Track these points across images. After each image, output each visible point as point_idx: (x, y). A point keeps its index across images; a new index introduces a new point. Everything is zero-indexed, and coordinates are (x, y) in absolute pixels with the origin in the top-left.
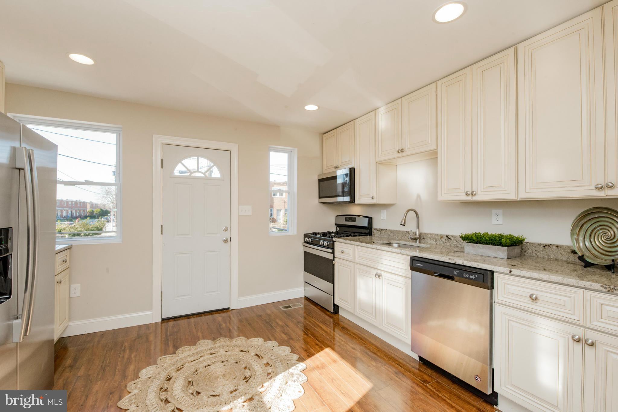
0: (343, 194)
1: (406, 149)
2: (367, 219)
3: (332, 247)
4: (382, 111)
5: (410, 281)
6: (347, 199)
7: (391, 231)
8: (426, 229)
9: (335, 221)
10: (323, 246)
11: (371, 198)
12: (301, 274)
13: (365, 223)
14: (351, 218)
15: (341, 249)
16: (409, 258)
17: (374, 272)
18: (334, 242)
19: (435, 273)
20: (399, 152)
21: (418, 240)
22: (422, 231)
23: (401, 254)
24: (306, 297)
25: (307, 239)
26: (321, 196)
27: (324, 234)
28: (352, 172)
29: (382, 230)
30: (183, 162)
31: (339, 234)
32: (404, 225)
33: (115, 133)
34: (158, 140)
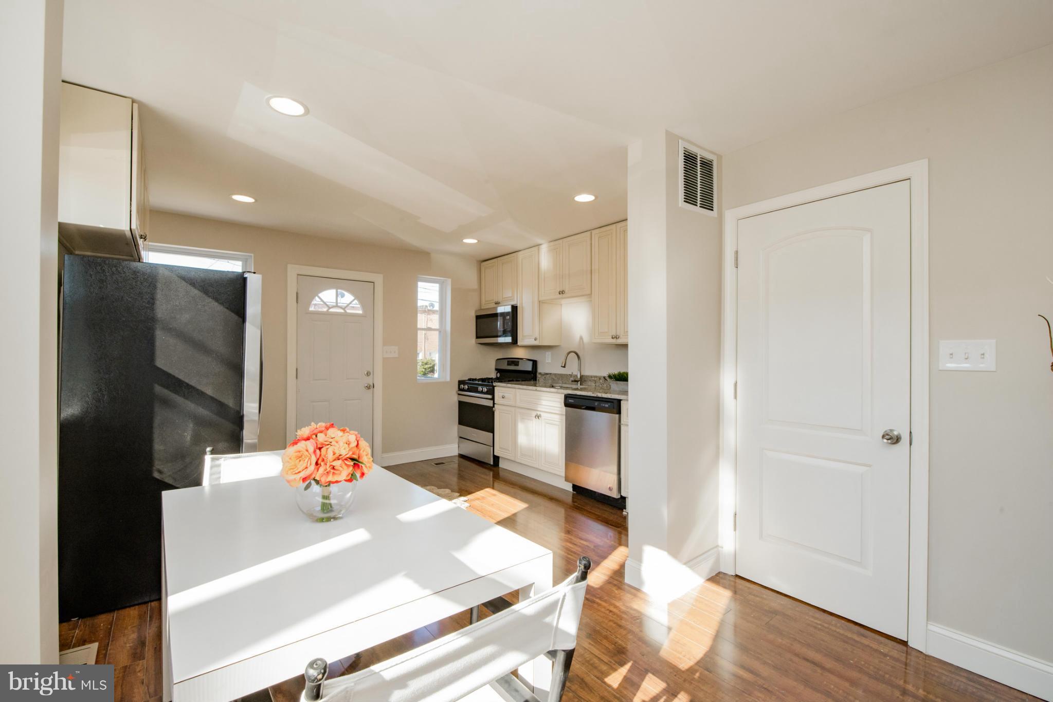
0: (505, 333)
1: (566, 291)
2: (531, 362)
3: (491, 392)
4: (544, 248)
5: (564, 417)
6: (508, 339)
7: (555, 375)
8: (587, 372)
9: (496, 365)
10: (482, 392)
11: (534, 340)
12: (454, 428)
13: (529, 367)
14: (515, 361)
15: (501, 394)
16: (563, 396)
17: (534, 414)
18: (494, 387)
19: (583, 406)
20: (560, 294)
21: (579, 382)
22: (582, 374)
23: (557, 393)
24: (461, 455)
25: (462, 386)
26: (478, 335)
27: (483, 380)
28: (515, 308)
29: (547, 374)
30: (320, 295)
31: (499, 380)
32: (564, 367)
33: (241, 261)
34: (293, 271)
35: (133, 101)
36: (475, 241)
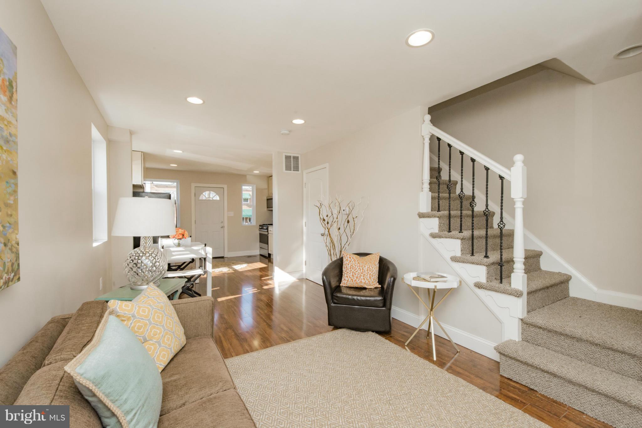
3: (267, 229)
10: (265, 229)
12: (258, 244)
18: (268, 227)
24: (260, 254)
25: (260, 227)
26: (268, 207)
27: (266, 225)
30: (203, 193)
33: (176, 183)
34: (193, 185)
35: (142, 152)
36: (258, 172)
